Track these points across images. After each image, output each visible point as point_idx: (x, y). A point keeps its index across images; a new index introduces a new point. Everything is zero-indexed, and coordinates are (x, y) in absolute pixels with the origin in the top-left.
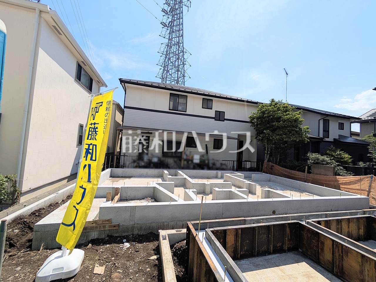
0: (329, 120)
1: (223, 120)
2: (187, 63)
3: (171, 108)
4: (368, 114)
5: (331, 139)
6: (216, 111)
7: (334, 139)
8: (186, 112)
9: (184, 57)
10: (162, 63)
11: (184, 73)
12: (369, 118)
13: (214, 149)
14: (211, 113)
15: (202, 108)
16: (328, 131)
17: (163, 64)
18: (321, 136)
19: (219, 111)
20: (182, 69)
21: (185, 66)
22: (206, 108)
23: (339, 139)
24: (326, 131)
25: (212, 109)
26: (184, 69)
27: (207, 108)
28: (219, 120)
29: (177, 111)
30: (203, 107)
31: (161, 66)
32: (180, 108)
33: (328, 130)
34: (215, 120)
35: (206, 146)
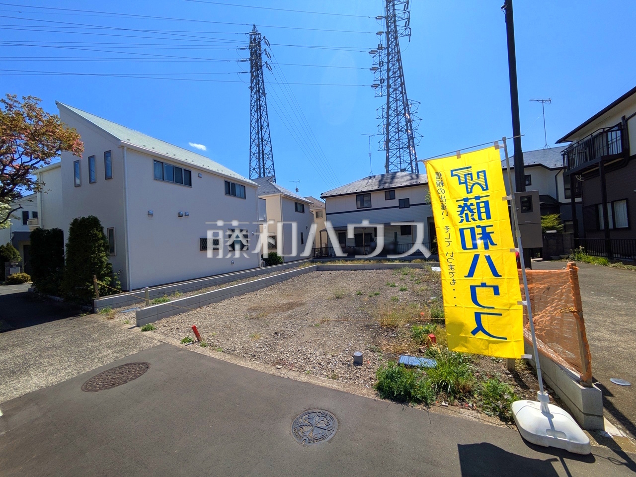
3: (359, 206)
6: (399, 200)
8: (371, 207)
13: (401, 235)
14: (395, 202)
15: (386, 200)
19: (403, 199)
25: (395, 199)
27: (390, 199)
28: (404, 208)
29: (364, 208)
32: (366, 205)
34: (400, 208)
35: (396, 233)
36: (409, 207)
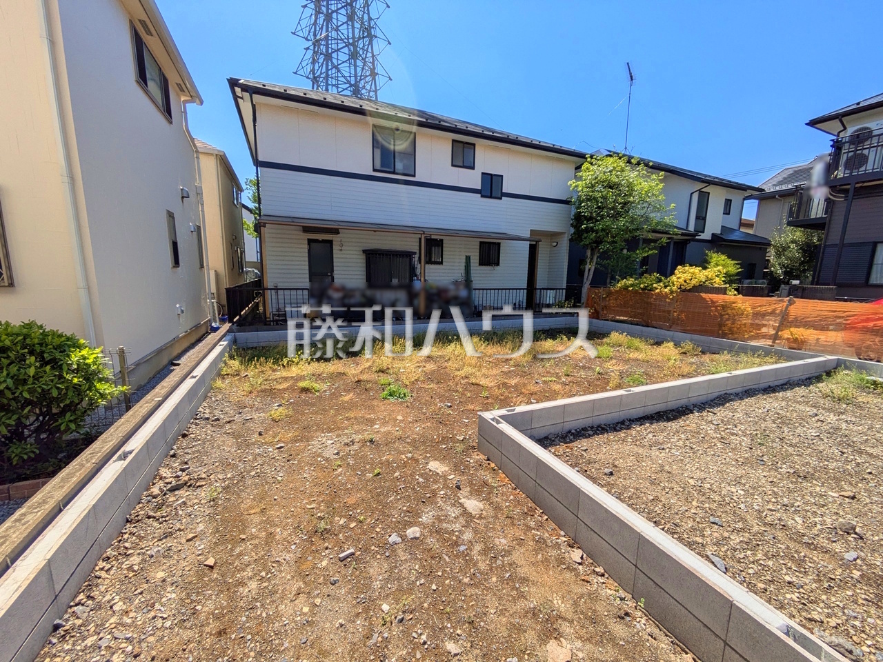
0: (709, 193)
1: (500, 196)
2: (378, 33)
3: (378, 166)
4: (775, 181)
5: (706, 236)
6: (483, 173)
7: (713, 234)
8: (414, 176)
9: (368, 14)
10: (307, 29)
11: (373, 63)
12: (778, 188)
13: (480, 265)
14: (472, 179)
15: (453, 165)
16: (704, 219)
17: (309, 32)
18: (691, 228)
19: (491, 175)
20: (367, 51)
21: (375, 41)
22: (461, 165)
23: (721, 234)
24: (701, 218)
25: (473, 168)
26: (372, 53)
27: (463, 167)
28: (491, 197)
29: (394, 173)
30: (454, 163)
31: (307, 39)
32: (399, 166)
33: (704, 216)
34: (482, 196)
35: (468, 259)
36: (501, 199)
